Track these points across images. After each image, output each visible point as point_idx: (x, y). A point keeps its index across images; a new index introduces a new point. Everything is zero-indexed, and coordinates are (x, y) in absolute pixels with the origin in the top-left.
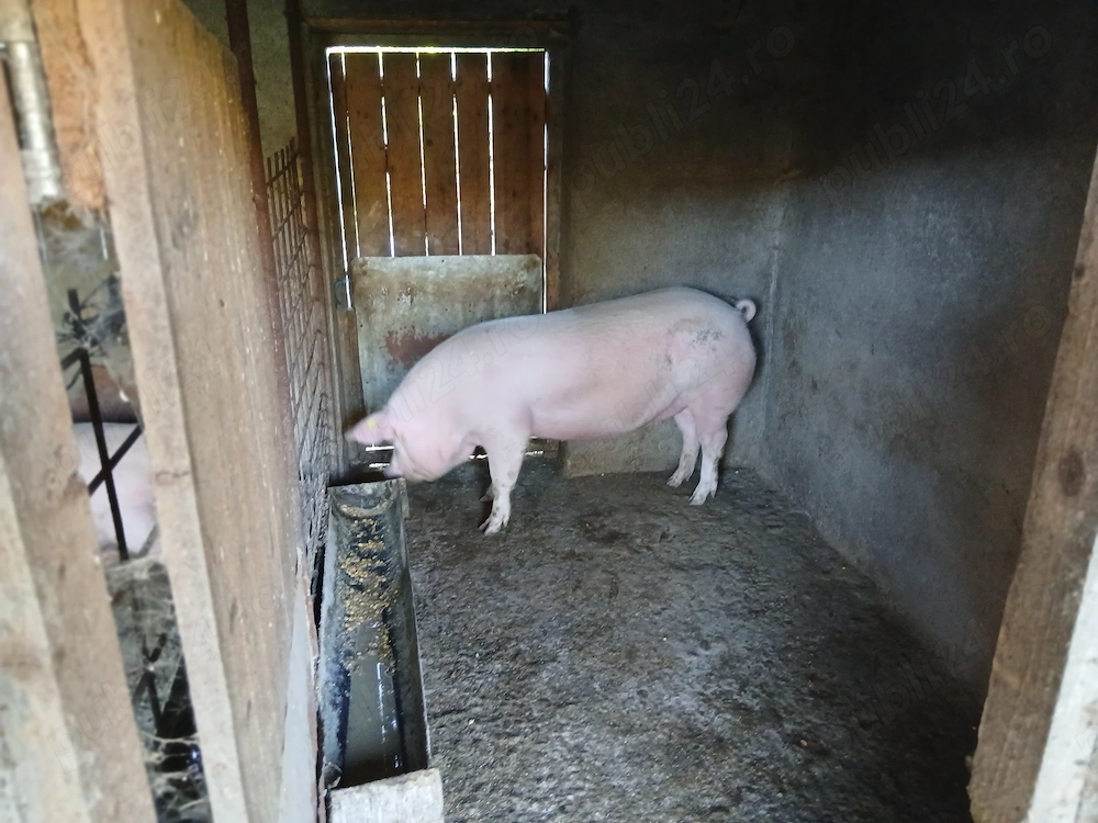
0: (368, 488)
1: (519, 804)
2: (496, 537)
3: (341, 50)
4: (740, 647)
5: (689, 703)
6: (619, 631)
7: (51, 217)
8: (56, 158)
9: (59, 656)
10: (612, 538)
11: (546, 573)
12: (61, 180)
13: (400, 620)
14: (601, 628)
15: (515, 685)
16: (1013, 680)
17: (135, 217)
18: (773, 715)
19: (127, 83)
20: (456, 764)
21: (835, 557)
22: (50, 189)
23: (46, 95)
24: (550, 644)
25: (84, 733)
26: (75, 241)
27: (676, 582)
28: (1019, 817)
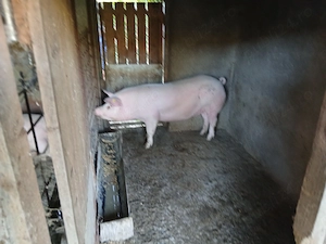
0: (110, 134)
1: (155, 228)
2: (149, 150)
4: (221, 183)
5: (206, 199)
6: (185, 177)
7: (14, 47)
9: (19, 184)
10: (183, 150)
11: (163, 160)
12: (17, 36)
13: (120, 173)
14: (180, 176)
15: (154, 193)
16: (308, 194)
20: (137, 216)
22: (14, 38)
24: (165, 181)
25: (27, 207)
26: (21, 55)
27: (202, 163)
28: (308, 234)
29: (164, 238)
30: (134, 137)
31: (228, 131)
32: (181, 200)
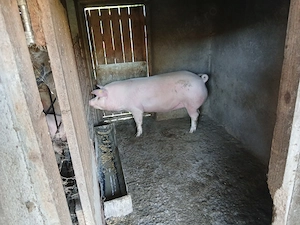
0: (105, 127)
1: (152, 204)
2: (139, 138)
3: (89, 9)
4: (207, 161)
5: (194, 176)
6: (174, 159)
7: (33, 48)
8: (33, 33)
9: (43, 155)
10: (170, 136)
11: (154, 146)
12: (34, 39)
13: (116, 160)
14: (170, 158)
15: (148, 174)
16: (277, 152)
17: (53, 47)
18: (216, 177)
19: (49, 13)
20: (134, 195)
21: (231, 136)
22: (32, 41)
23: (30, 18)
24: (157, 163)
25: (49, 176)
26: (37, 55)
27: (189, 146)
28: (280, 186)
29: (160, 212)
30: (126, 128)
31: (210, 116)
32: (172, 178)
